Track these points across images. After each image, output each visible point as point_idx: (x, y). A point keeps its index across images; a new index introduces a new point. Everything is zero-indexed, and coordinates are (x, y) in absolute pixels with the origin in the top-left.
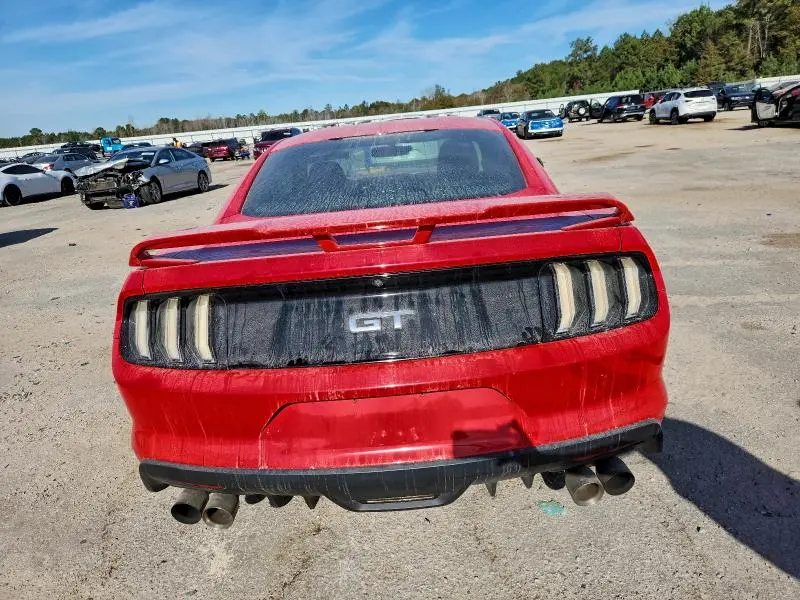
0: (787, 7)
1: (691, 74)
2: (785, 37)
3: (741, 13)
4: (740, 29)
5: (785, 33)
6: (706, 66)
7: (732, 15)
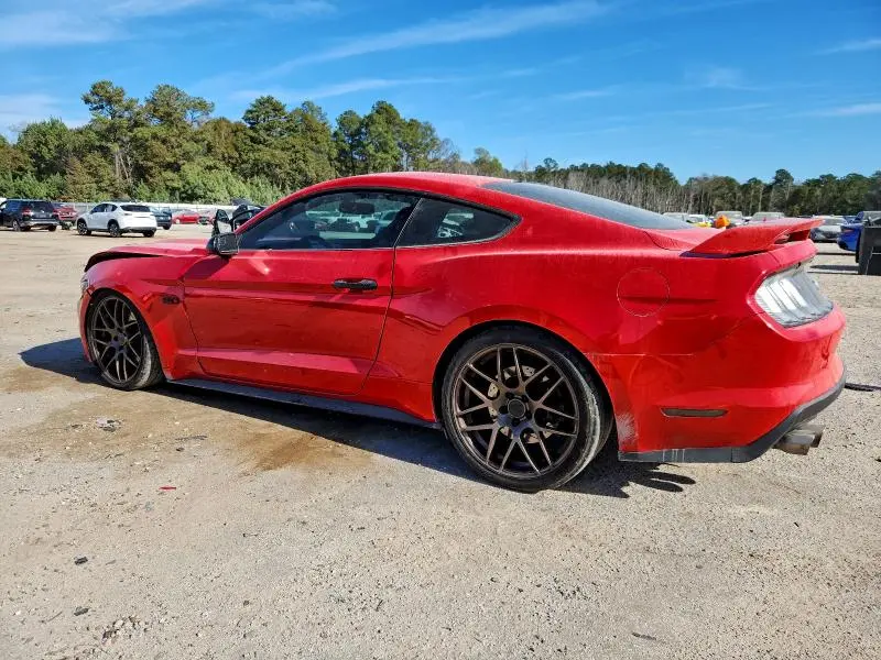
0: (147, 140)
1: (58, 188)
2: (151, 168)
3: (103, 136)
4: (105, 151)
5: (150, 164)
6: (74, 183)
7: (93, 136)
